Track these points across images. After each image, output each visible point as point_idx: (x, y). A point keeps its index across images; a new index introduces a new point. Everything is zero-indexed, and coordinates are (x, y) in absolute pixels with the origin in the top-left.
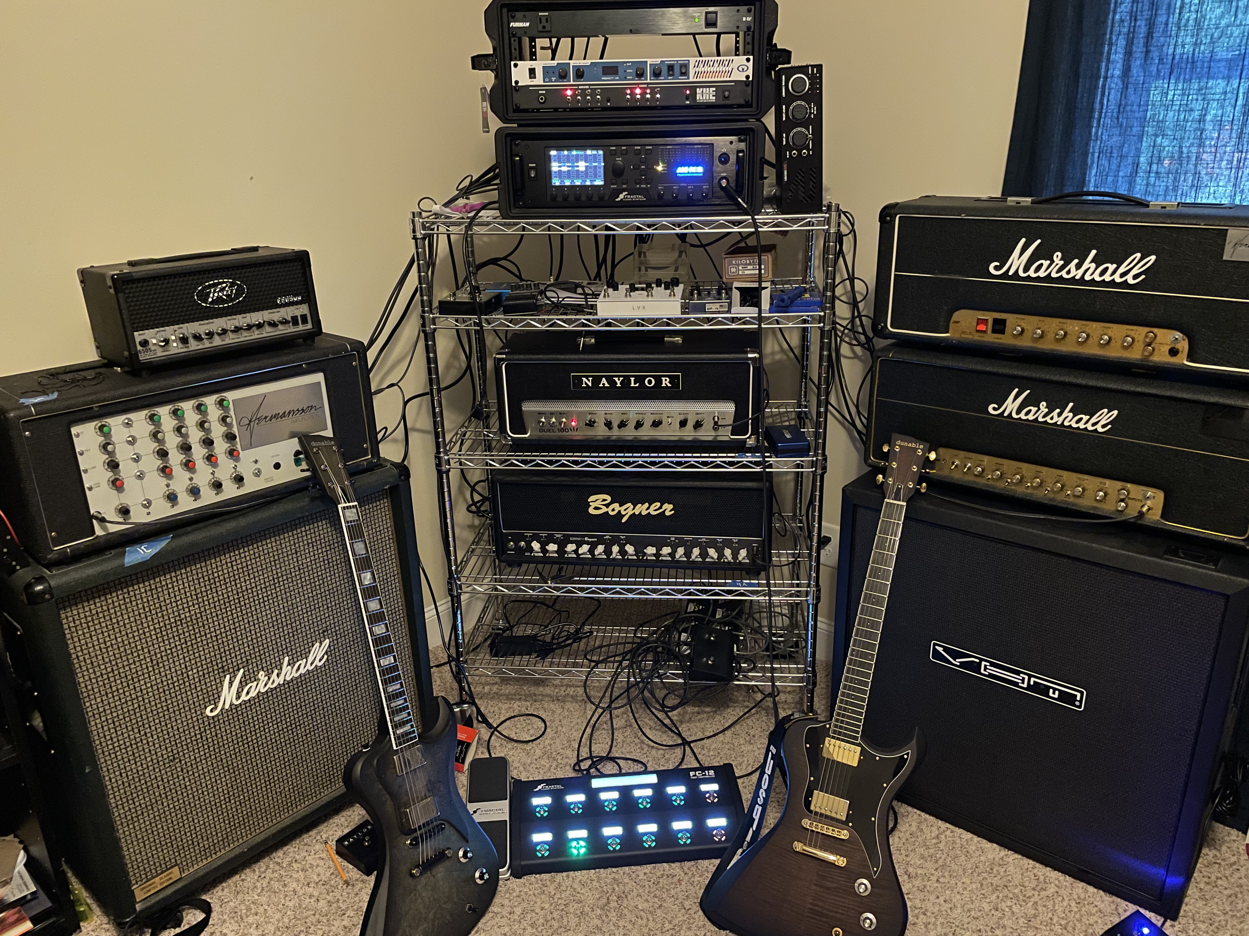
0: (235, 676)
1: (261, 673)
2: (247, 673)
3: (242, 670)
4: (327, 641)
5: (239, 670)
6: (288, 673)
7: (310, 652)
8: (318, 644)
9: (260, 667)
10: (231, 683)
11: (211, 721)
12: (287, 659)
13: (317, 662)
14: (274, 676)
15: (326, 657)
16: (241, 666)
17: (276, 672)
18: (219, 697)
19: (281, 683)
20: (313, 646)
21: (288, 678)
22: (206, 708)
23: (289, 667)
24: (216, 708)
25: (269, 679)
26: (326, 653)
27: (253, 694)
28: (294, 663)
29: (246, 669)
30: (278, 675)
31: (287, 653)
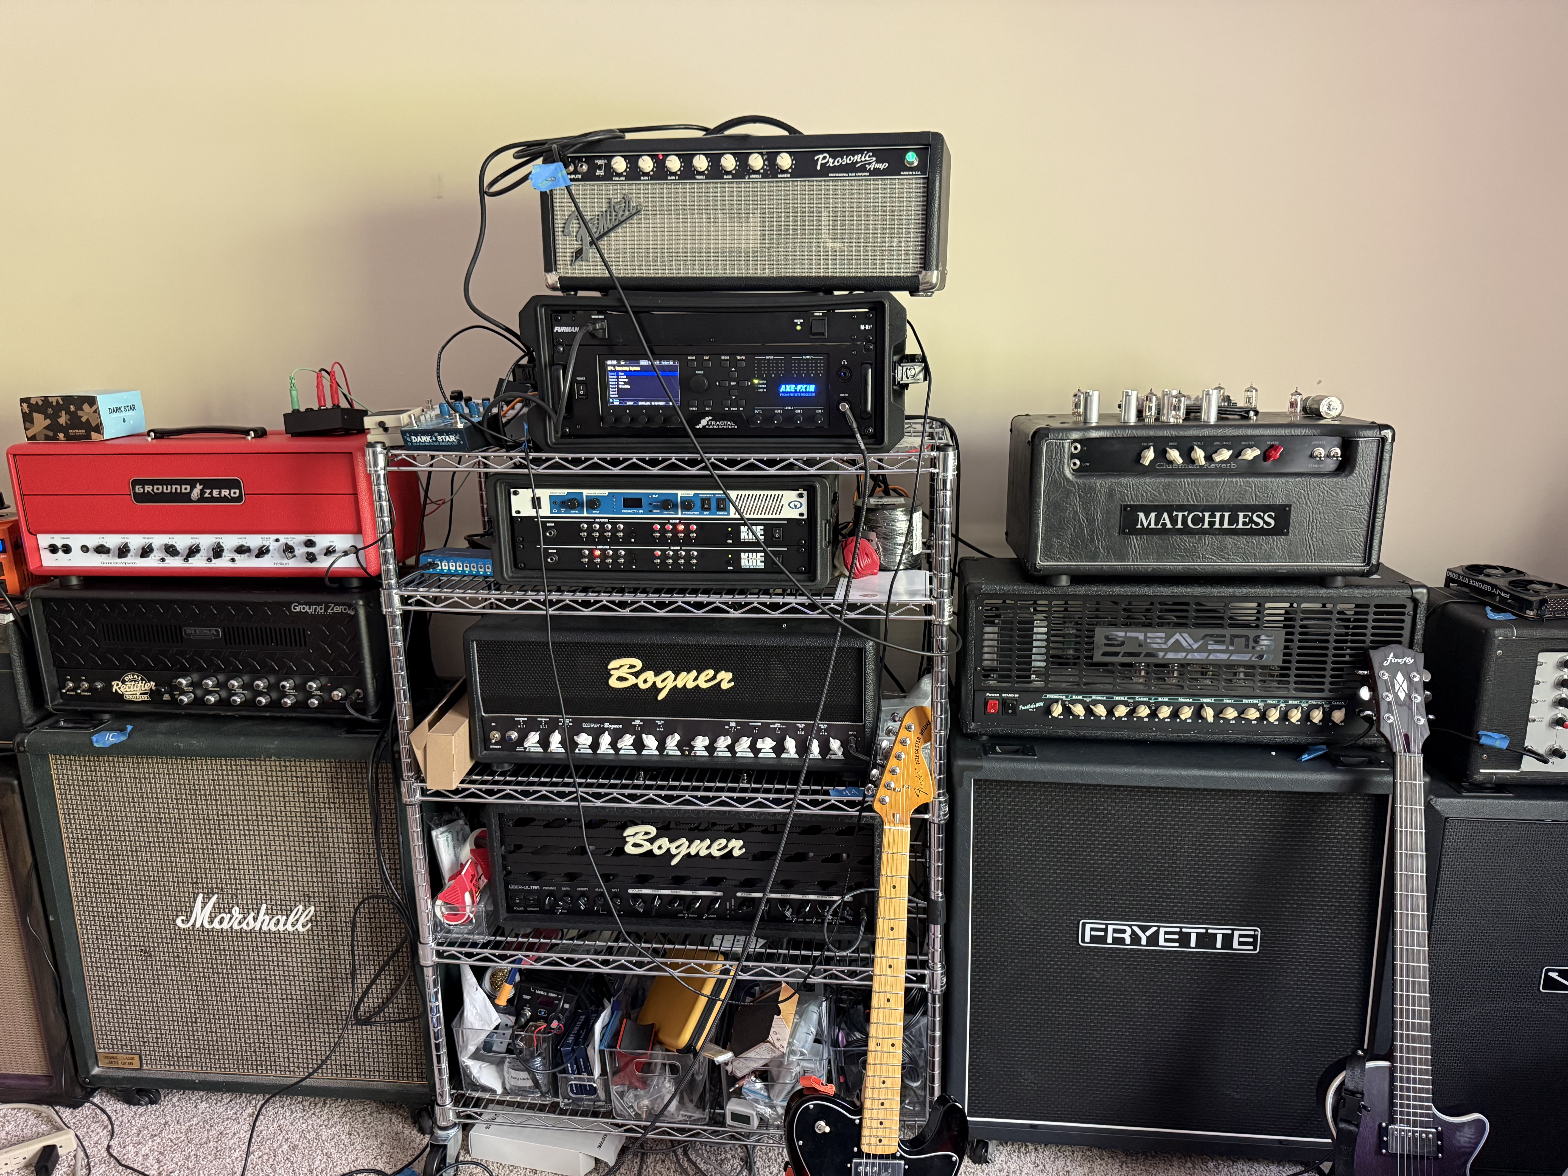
0: (209, 899)
1: (236, 908)
2: (221, 901)
3: (216, 896)
4: (313, 908)
5: (213, 894)
6: (264, 922)
7: (291, 911)
8: (301, 907)
9: (235, 901)
10: (204, 904)
11: (182, 932)
12: (264, 906)
13: (299, 926)
14: (250, 919)
15: (310, 924)
16: (215, 891)
17: (252, 914)
18: (192, 912)
19: (257, 929)
20: (296, 906)
21: (265, 928)
22: (177, 916)
23: (267, 918)
24: (188, 921)
25: (245, 918)
26: (311, 921)
27: (225, 926)
28: (273, 916)
29: (221, 896)
30: (255, 919)
31: (266, 900)
